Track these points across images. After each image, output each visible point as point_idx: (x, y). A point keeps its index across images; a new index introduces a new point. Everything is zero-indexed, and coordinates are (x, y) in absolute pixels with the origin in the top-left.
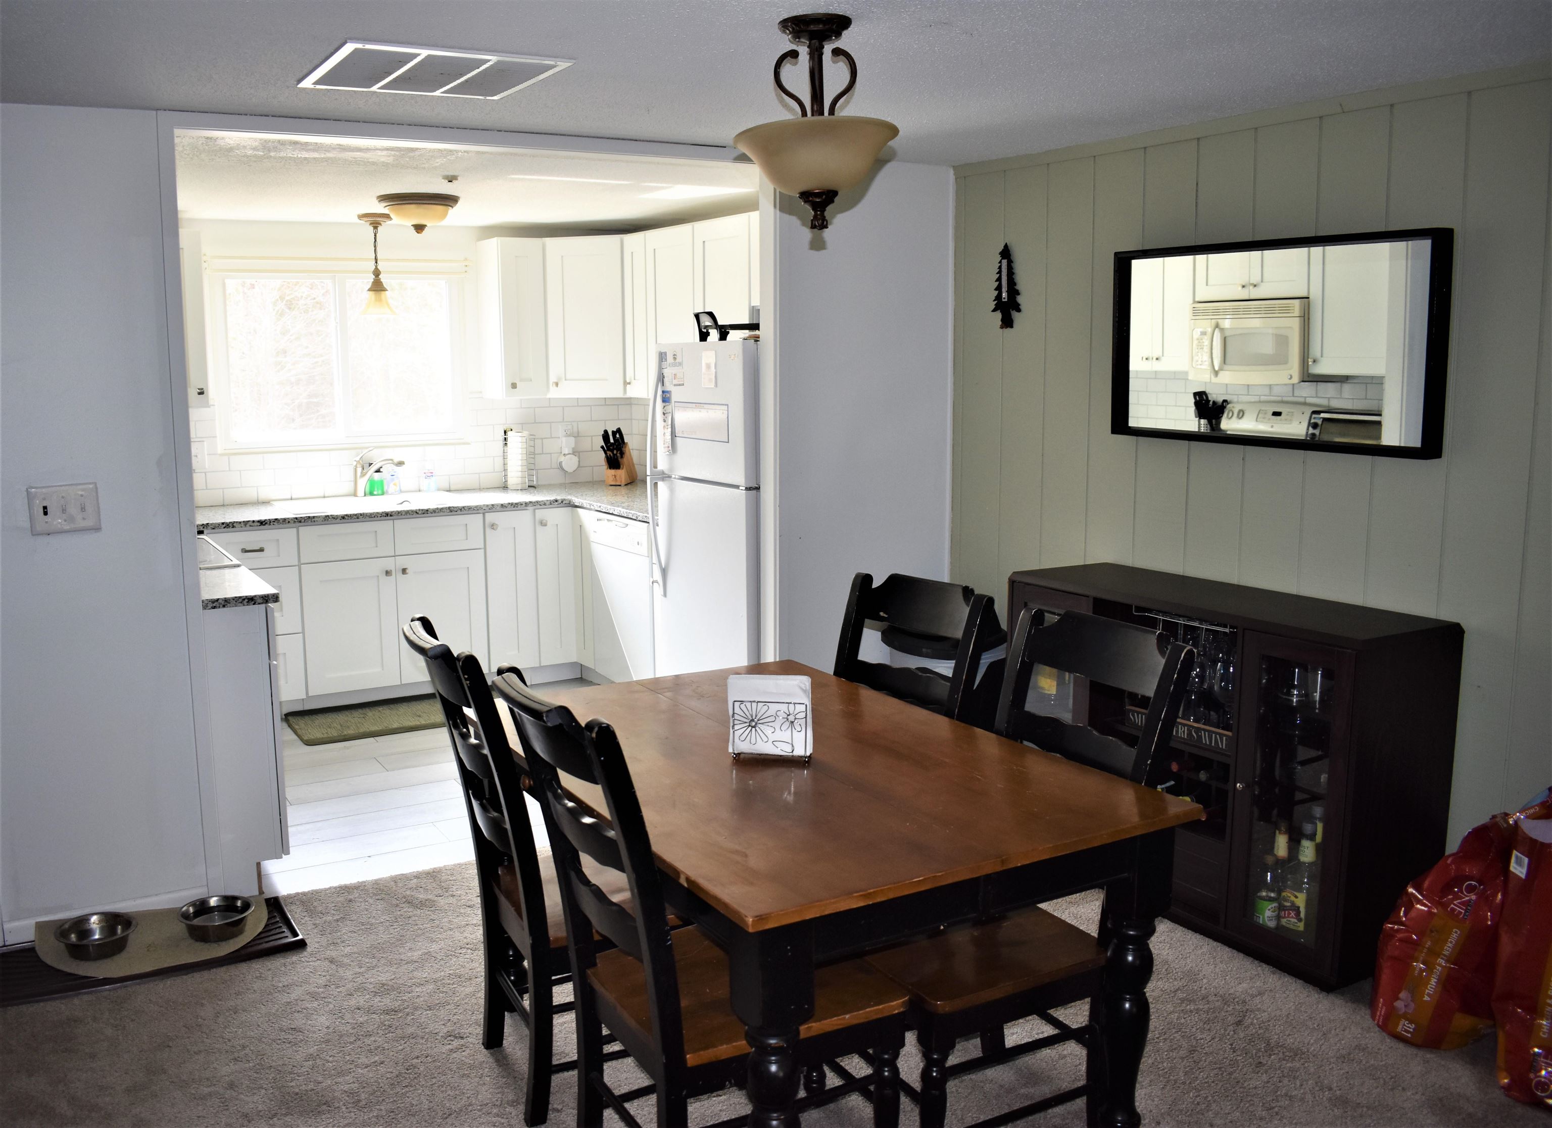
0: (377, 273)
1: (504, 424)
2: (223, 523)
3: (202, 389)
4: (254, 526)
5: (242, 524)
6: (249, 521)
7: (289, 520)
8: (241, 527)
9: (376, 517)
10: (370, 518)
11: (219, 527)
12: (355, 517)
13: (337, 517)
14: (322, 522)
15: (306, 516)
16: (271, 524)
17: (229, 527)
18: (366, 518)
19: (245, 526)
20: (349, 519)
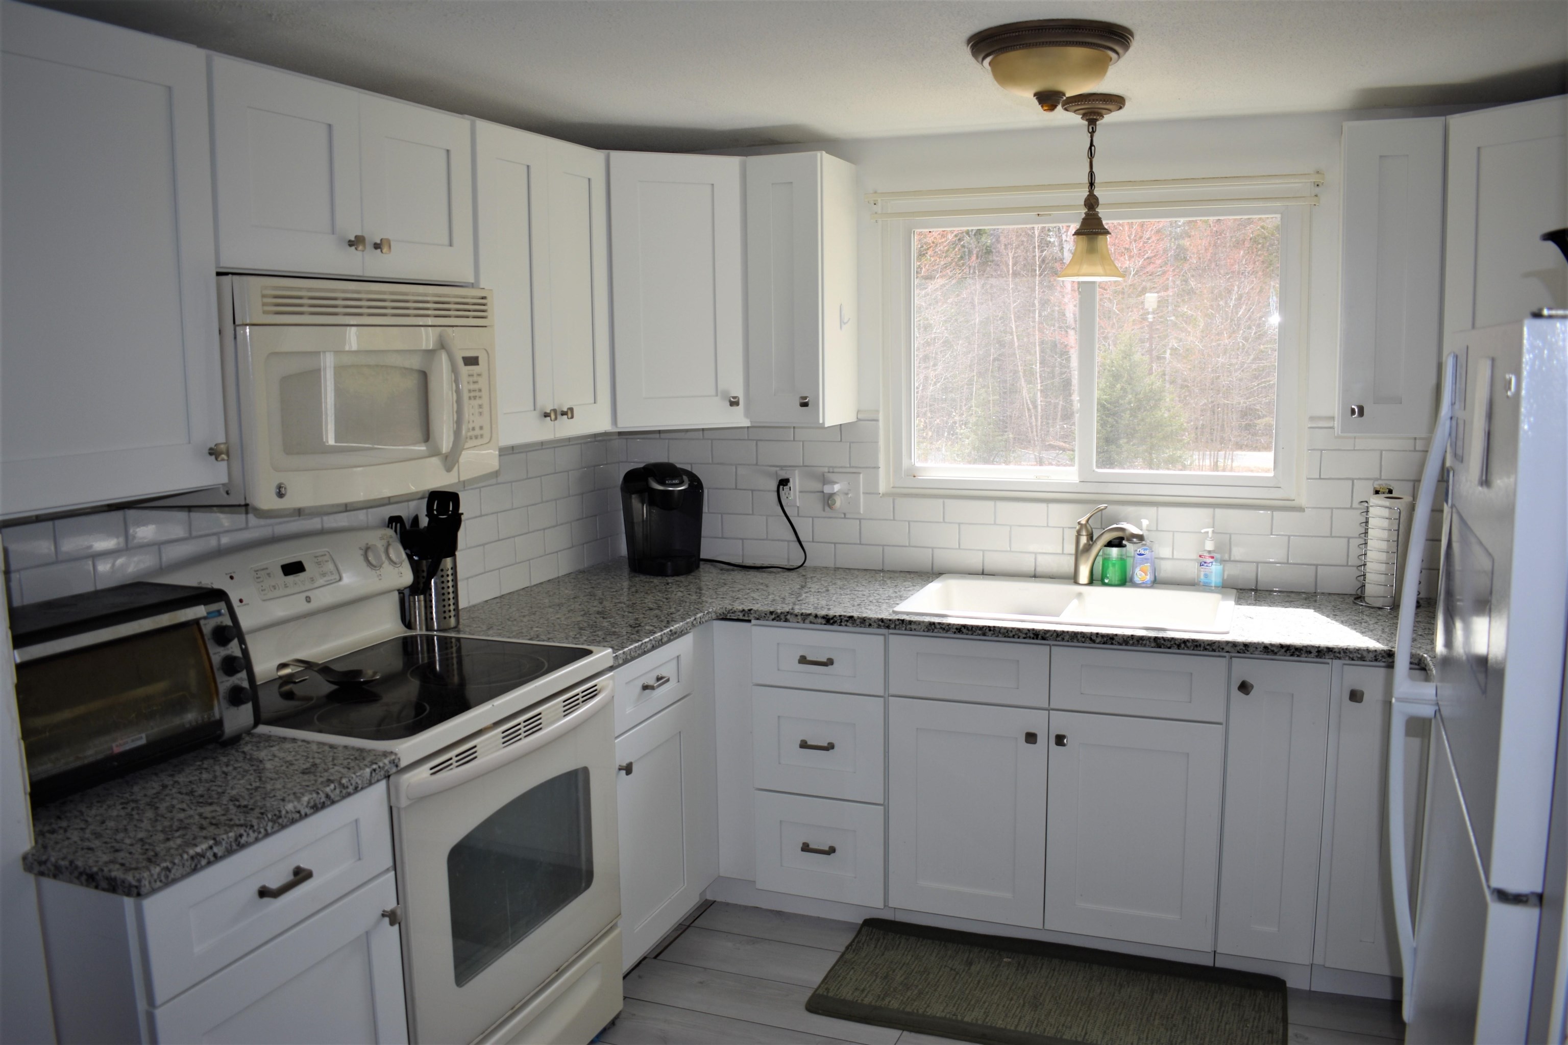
0: (1091, 202)
1: (1377, 479)
2: (771, 613)
3: (806, 398)
4: (817, 624)
5: (799, 617)
6: (810, 615)
7: (871, 622)
8: (798, 622)
9: (1016, 636)
10: (1005, 637)
11: (767, 618)
12: (980, 632)
13: (947, 627)
14: (924, 631)
15: (898, 620)
16: (842, 624)
17: (780, 620)
18: (998, 636)
19: (804, 621)
20: (970, 633)
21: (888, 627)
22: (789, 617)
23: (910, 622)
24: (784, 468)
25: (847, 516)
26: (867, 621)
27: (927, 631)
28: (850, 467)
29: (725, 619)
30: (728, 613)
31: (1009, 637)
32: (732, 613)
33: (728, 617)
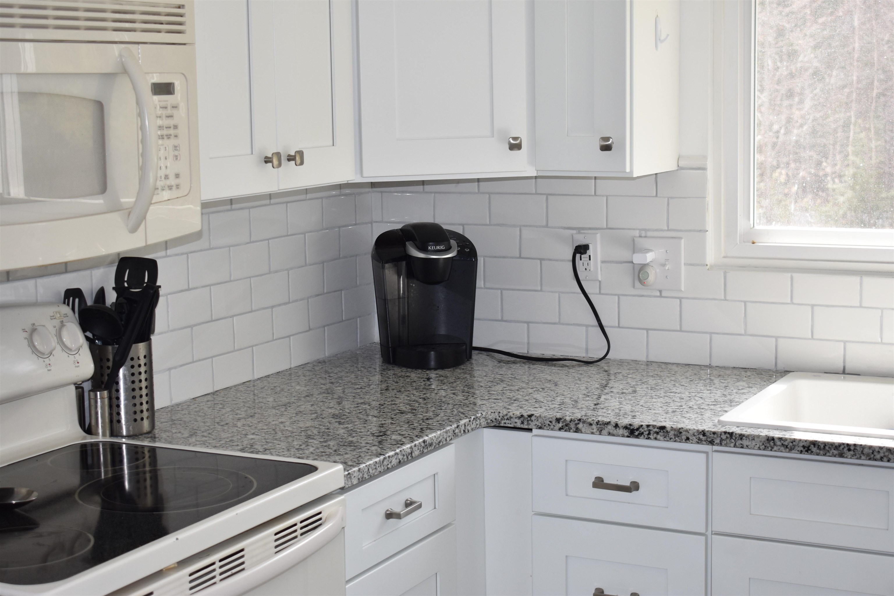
2: (558, 420)
3: (607, 139)
4: (618, 436)
5: (594, 427)
6: (608, 423)
7: (689, 435)
8: (592, 433)
9: (885, 459)
10: (870, 459)
11: (552, 427)
12: (836, 452)
13: (791, 444)
14: (759, 449)
15: (725, 433)
16: (651, 436)
17: (569, 430)
18: (860, 458)
19: (600, 432)
20: (822, 452)
21: (712, 443)
22: (580, 426)
23: (741, 437)
24: (582, 231)
25: (664, 294)
26: (684, 433)
27: (764, 450)
28: (668, 230)
29: (498, 427)
30: (502, 419)
31: (876, 460)
32: (507, 419)
33: (502, 425)
